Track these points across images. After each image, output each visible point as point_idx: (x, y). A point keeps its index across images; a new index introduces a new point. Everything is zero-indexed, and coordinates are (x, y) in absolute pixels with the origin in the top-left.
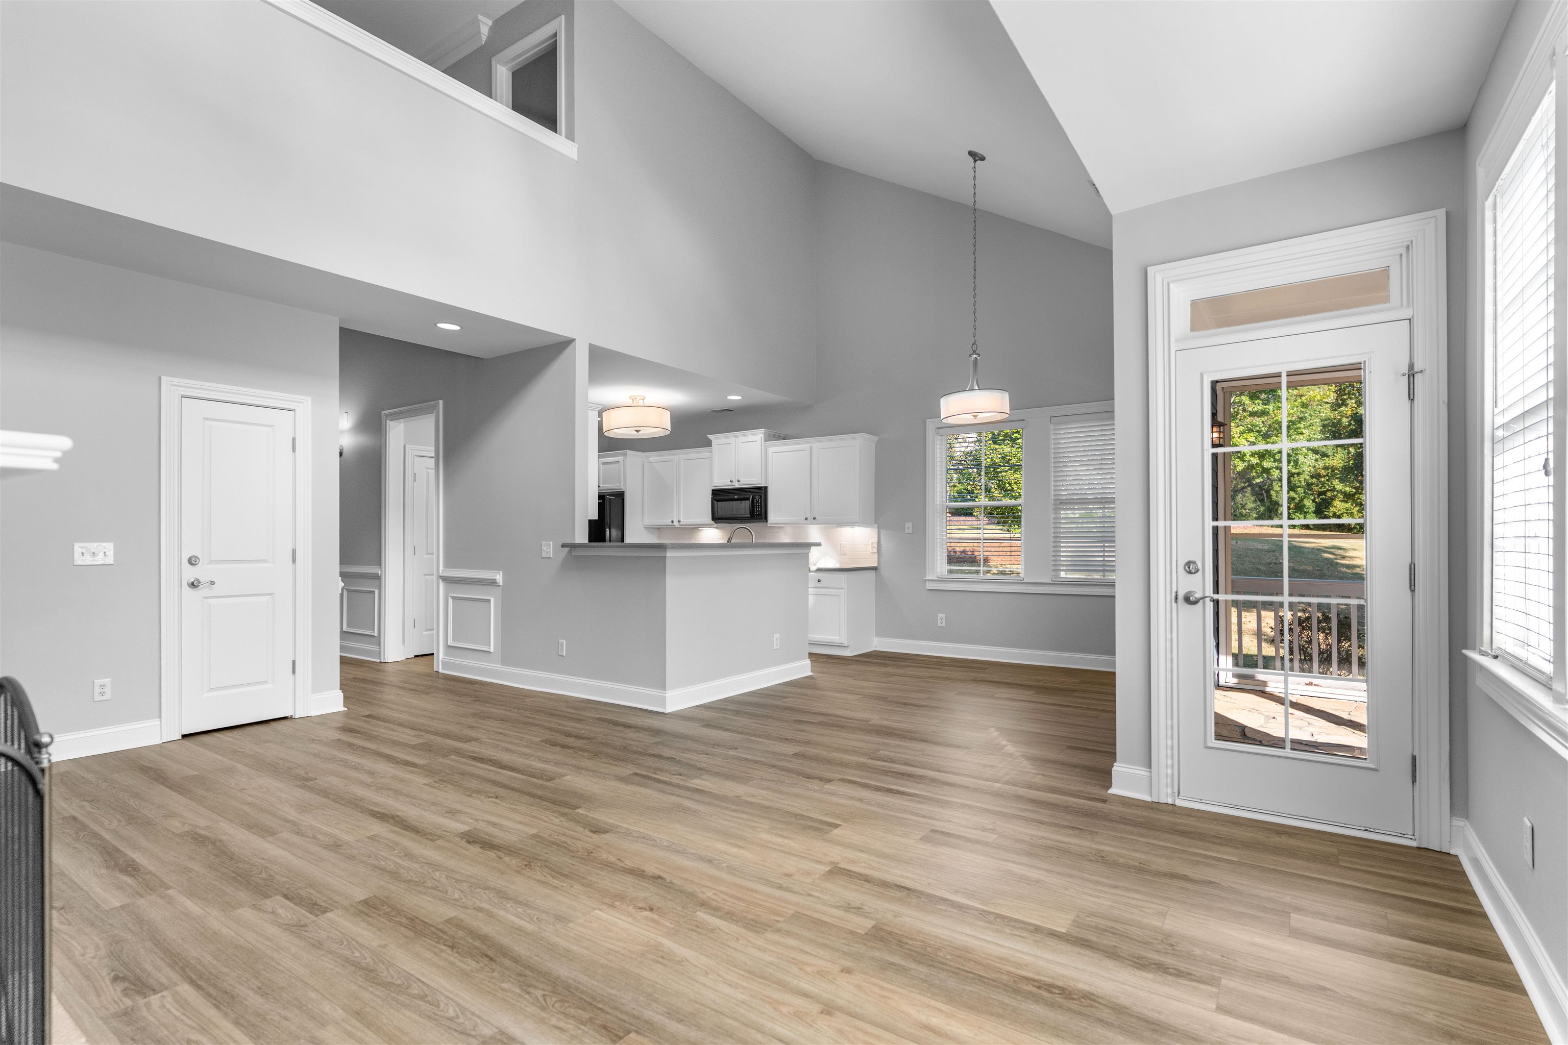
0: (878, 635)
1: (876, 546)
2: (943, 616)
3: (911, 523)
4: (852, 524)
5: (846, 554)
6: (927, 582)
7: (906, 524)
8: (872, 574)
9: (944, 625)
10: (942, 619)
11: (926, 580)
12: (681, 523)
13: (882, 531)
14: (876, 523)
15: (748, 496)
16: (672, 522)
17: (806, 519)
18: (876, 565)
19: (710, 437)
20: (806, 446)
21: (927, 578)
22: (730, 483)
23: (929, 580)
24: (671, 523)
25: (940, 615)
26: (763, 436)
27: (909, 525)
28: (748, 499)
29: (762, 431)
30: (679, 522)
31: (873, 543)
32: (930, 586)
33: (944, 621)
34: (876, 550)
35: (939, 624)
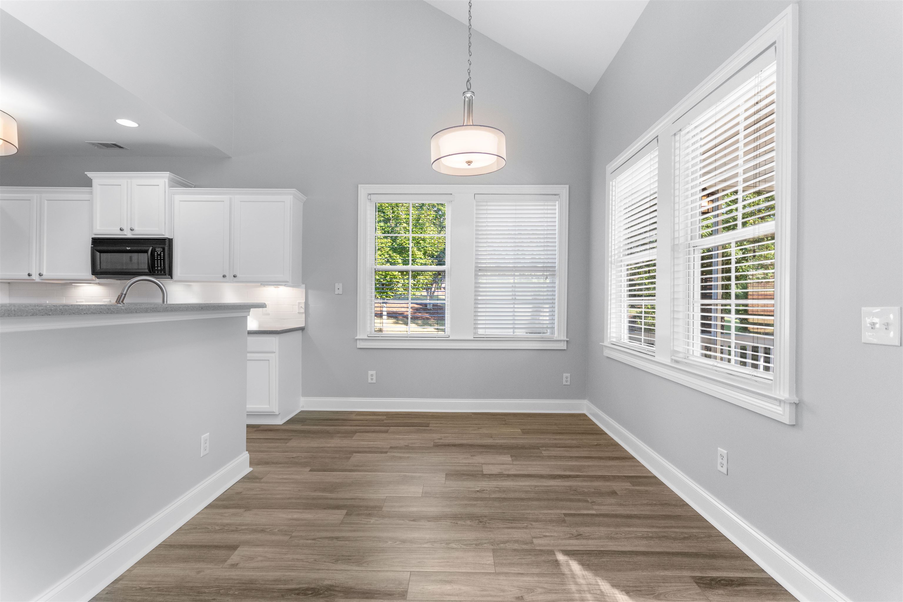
0: (305, 394)
1: (303, 307)
2: (374, 372)
3: (341, 285)
4: (277, 283)
5: (269, 314)
6: (358, 341)
7: (336, 285)
8: (299, 334)
9: (374, 381)
10: (372, 375)
11: (357, 339)
12: (43, 277)
13: (310, 292)
14: (303, 283)
15: (146, 248)
16: (29, 275)
17: (224, 276)
18: (302, 325)
19: (89, 174)
20: (225, 197)
21: (358, 337)
22: (119, 232)
23: (359, 339)
24: (27, 277)
25: (370, 372)
26: (167, 180)
27: (339, 286)
28: (146, 252)
29: (167, 174)
30: (40, 275)
31: (299, 303)
32: (360, 345)
33: (374, 378)
34: (303, 310)
35: (370, 381)
